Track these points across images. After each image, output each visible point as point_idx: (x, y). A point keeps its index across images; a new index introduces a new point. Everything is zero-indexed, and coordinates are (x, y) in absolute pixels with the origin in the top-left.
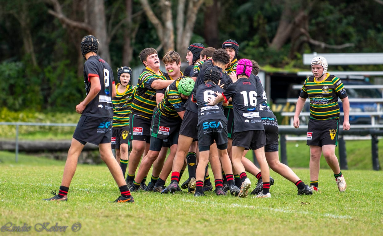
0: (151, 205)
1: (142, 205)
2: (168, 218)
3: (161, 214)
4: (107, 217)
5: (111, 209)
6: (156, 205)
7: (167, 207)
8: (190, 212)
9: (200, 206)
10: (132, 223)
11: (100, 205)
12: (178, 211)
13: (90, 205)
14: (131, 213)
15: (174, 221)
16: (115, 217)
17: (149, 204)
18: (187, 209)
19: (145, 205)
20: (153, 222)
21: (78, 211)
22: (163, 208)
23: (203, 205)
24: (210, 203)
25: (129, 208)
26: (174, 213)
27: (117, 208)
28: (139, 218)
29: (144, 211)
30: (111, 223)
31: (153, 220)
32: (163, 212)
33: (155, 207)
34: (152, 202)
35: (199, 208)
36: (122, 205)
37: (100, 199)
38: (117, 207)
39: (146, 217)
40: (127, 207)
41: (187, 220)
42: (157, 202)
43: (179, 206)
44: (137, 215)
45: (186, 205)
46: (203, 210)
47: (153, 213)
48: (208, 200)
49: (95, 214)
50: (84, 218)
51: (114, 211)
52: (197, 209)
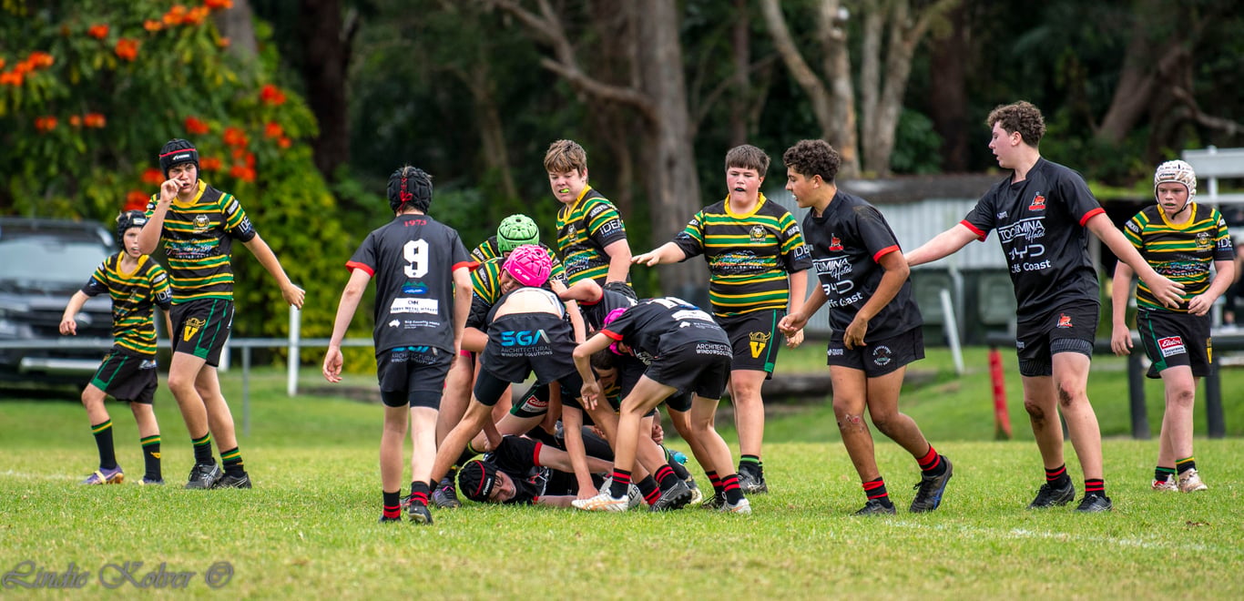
0: (810, 538)
1: (787, 537)
2: (853, 567)
3: (835, 559)
4: (701, 567)
5: (710, 547)
6: (823, 537)
7: (848, 541)
8: (908, 551)
9: (931, 537)
10: (765, 581)
11: (682, 540)
12: (878, 549)
13: (657, 540)
14: (760, 558)
15: (868, 574)
16: (722, 568)
17: (804, 535)
18: (901, 545)
19: (795, 538)
20: (816, 578)
21: (629, 555)
22: (840, 543)
23: (940, 535)
24: (957, 528)
25: (756, 546)
26: (868, 554)
27: (724, 546)
28: (781, 568)
29: (792, 550)
30: (712, 582)
31: (816, 574)
32: (840, 552)
33: (820, 542)
34: (812, 528)
35: (930, 542)
36: (737, 538)
37: (681, 523)
38: (725, 542)
39: (799, 567)
40: (750, 543)
41: (900, 571)
42: (825, 529)
43: (879, 539)
44: (777, 563)
45: (897, 534)
46: (941, 545)
47: (816, 556)
48: (953, 520)
49: (672, 562)
50: (643, 571)
51: (719, 554)
52: (925, 543)
